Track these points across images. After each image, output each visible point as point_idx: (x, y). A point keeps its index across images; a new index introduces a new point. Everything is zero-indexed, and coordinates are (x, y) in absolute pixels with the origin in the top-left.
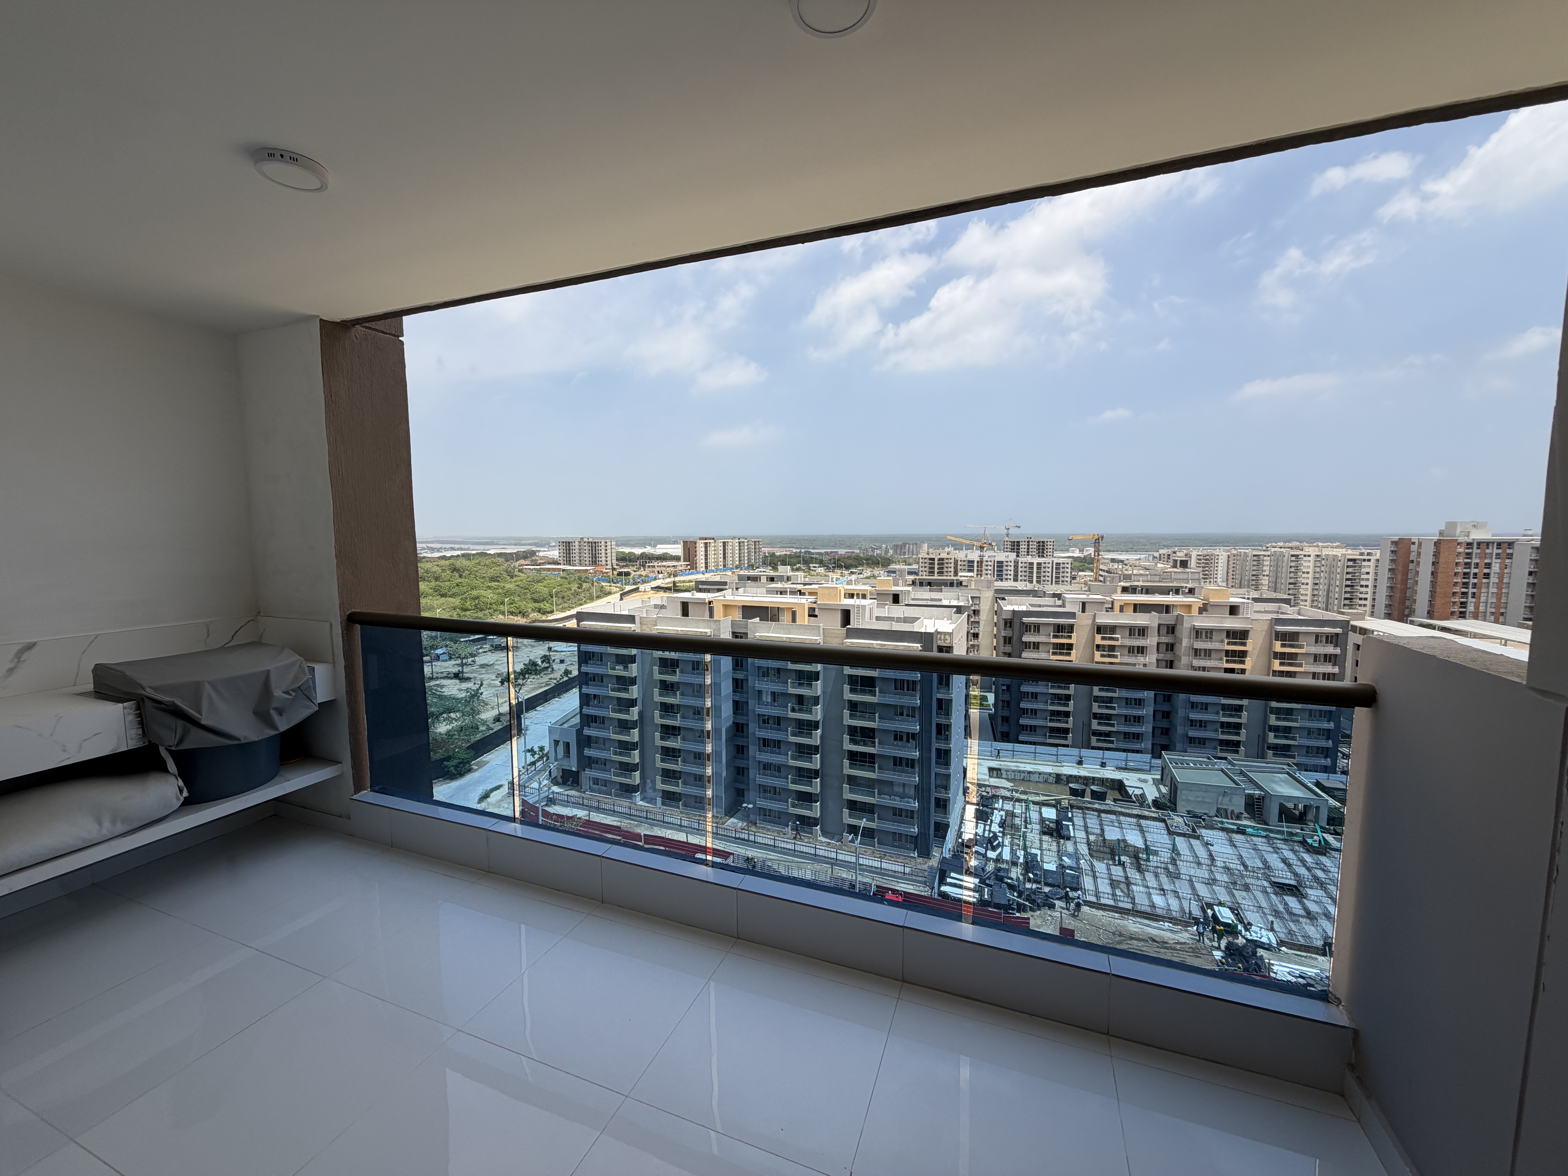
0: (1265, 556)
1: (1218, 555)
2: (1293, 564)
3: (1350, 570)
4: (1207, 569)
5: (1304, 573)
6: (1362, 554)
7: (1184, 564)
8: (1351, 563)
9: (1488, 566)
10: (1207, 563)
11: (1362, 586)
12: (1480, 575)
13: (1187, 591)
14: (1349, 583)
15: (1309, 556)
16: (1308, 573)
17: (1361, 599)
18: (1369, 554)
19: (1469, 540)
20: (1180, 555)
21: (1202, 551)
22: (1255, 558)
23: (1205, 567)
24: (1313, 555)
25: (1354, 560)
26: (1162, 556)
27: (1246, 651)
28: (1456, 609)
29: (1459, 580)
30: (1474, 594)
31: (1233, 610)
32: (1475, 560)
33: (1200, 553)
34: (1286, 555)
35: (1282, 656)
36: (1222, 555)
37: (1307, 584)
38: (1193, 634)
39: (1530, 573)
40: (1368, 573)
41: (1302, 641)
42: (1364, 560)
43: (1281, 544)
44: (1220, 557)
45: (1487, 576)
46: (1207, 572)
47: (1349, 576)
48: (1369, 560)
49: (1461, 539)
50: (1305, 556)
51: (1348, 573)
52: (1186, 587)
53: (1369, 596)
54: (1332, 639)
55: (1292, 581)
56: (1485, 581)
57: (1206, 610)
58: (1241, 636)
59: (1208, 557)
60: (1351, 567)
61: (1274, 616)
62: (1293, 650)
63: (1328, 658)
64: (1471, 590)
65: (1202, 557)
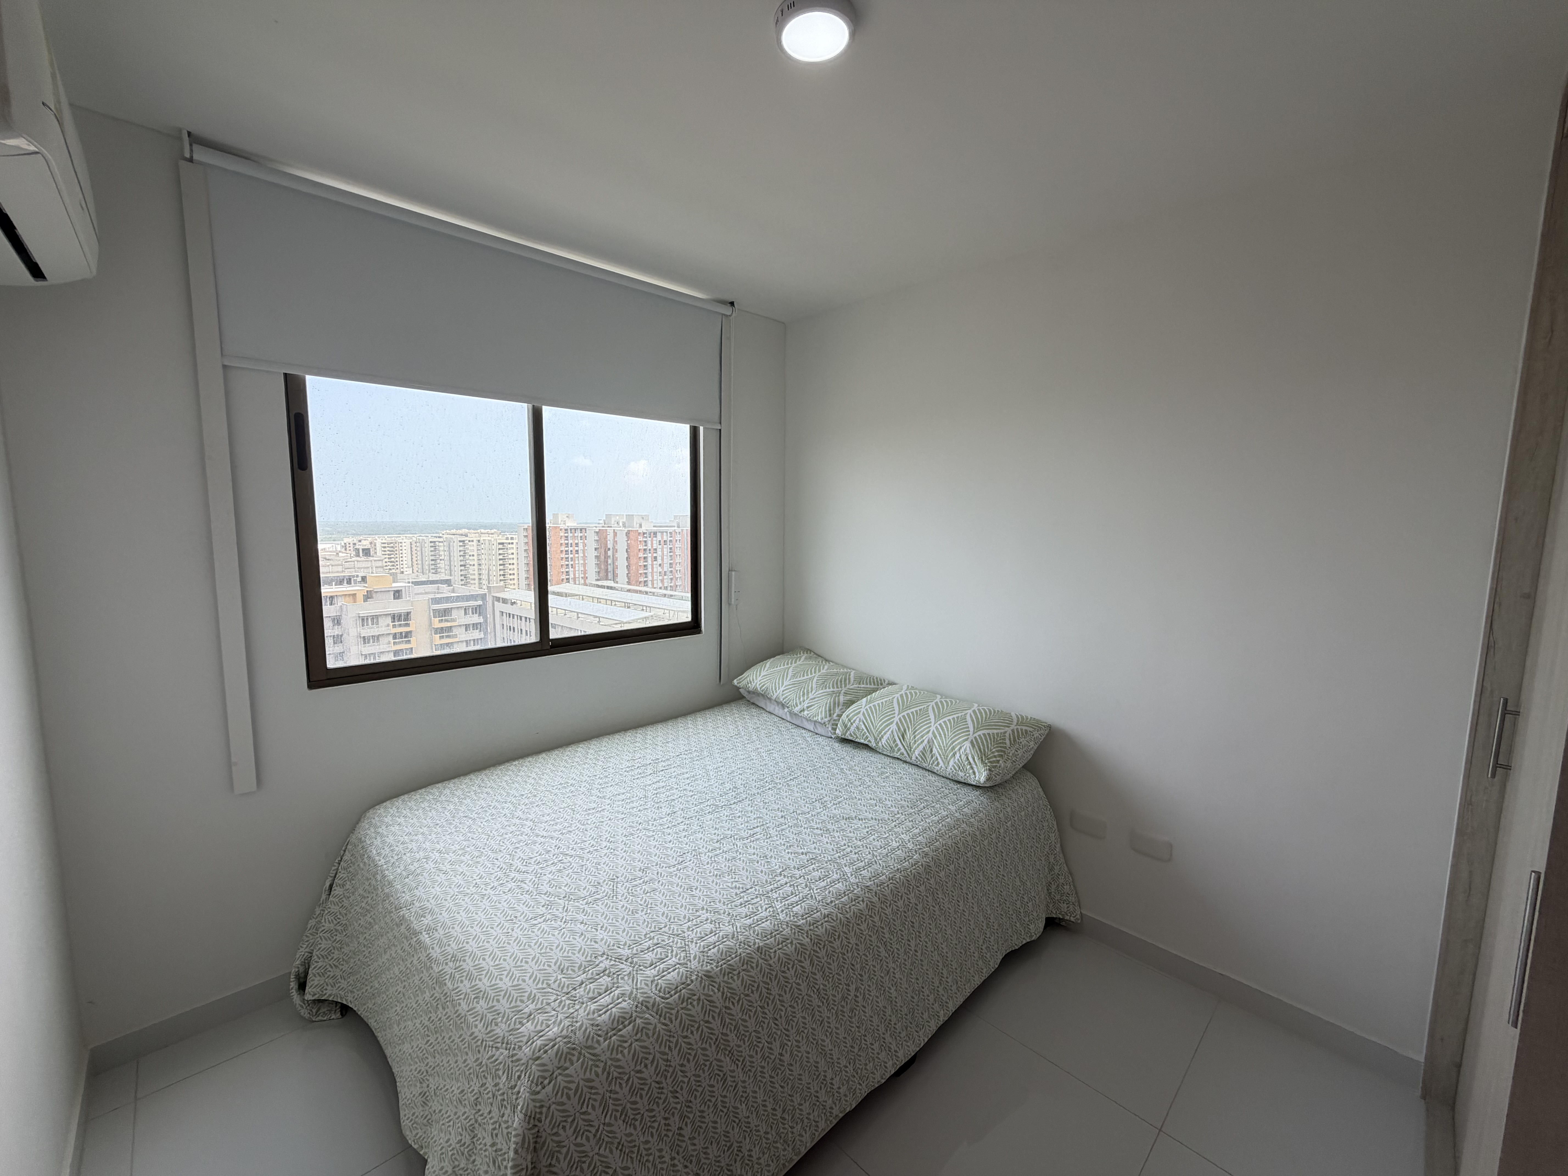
0: (440, 542)
1: (401, 543)
2: (461, 548)
3: (501, 552)
4: (392, 556)
5: (470, 556)
6: (507, 539)
7: (367, 552)
8: (501, 546)
9: (577, 544)
10: (392, 551)
11: (510, 564)
12: (574, 552)
13: (359, 579)
14: (501, 562)
15: (472, 541)
16: (473, 555)
17: (510, 574)
18: (512, 538)
19: (566, 528)
20: (366, 544)
21: (387, 539)
22: (432, 544)
23: (391, 555)
24: (475, 539)
25: (502, 544)
26: (348, 545)
27: (411, 632)
28: (564, 577)
29: (563, 555)
30: (572, 565)
31: (397, 594)
32: (570, 542)
33: (384, 541)
34: (455, 540)
35: (441, 630)
36: (405, 541)
37: (474, 565)
38: (359, 622)
39: (596, 549)
40: (513, 554)
41: (455, 614)
42: (509, 543)
43: (454, 531)
44: (404, 544)
45: (577, 551)
46: (393, 560)
47: (501, 557)
48: (512, 543)
49: (562, 526)
50: (469, 541)
51: (500, 554)
52: (357, 576)
53: (515, 572)
54: (478, 610)
55: (462, 563)
56: (577, 555)
57: (371, 597)
58: (403, 618)
59: (392, 545)
60: (502, 549)
61: (432, 596)
62: (449, 624)
63: (475, 626)
64: (571, 563)
65: (386, 545)
